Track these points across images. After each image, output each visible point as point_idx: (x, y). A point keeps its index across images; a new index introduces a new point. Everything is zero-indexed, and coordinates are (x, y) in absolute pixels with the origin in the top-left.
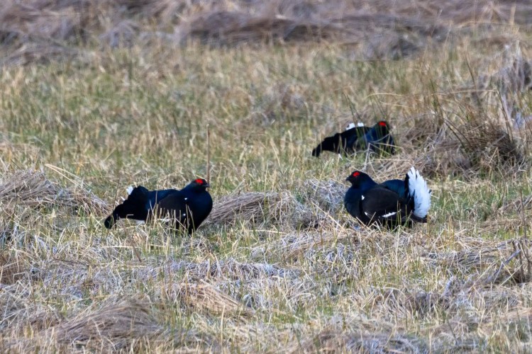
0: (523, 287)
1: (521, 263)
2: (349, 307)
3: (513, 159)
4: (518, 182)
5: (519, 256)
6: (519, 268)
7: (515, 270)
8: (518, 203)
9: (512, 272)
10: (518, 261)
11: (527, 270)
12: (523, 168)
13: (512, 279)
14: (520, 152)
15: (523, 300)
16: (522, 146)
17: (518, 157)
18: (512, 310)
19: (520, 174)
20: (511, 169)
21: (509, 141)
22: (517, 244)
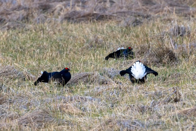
0: (177, 103)
1: (176, 95)
2: (118, 111)
3: (174, 60)
4: (176, 68)
5: (176, 93)
6: (176, 97)
7: (175, 98)
8: (175, 75)
9: (173, 98)
10: (175, 94)
11: (178, 98)
12: (177, 63)
13: (173, 101)
14: (176, 57)
15: (177, 108)
16: (177, 55)
17: (176, 59)
18: (174, 111)
19: (176, 65)
20: (173, 63)
21: (173, 53)
22: (175, 89)
